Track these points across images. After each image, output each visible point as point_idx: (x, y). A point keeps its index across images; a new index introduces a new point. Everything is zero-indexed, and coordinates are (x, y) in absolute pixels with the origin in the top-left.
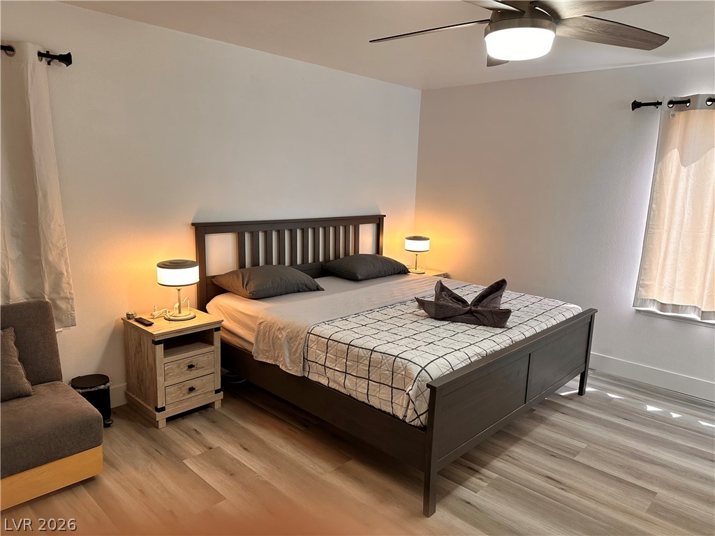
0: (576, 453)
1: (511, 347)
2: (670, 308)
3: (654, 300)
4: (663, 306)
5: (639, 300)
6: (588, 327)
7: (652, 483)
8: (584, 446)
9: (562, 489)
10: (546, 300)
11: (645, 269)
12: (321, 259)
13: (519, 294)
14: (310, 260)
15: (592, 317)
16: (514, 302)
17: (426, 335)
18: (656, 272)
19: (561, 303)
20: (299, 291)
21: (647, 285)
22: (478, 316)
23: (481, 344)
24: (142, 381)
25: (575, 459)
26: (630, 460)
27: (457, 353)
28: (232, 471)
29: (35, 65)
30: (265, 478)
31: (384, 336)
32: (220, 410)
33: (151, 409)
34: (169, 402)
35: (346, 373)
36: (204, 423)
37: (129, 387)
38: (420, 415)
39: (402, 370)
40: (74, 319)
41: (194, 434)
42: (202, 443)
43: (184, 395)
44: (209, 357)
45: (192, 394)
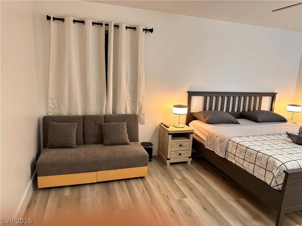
12: (241, 111)
14: (236, 110)
17: (289, 150)
20: (228, 123)
24: (163, 147)
28: (191, 189)
29: (142, 34)
30: (204, 195)
31: (266, 147)
32: (190, 165)
33: (165, 158)
34: (171, 157)
35: (244, 160)
36: (183, 168)
37: (159, 149)
38: (279, 185)
39: (272, 163)
40: (144, 122)
41: (179, 171)
42: (182, 175)
43: (177, 156)
44: (187, 143)
45: (180, 156)
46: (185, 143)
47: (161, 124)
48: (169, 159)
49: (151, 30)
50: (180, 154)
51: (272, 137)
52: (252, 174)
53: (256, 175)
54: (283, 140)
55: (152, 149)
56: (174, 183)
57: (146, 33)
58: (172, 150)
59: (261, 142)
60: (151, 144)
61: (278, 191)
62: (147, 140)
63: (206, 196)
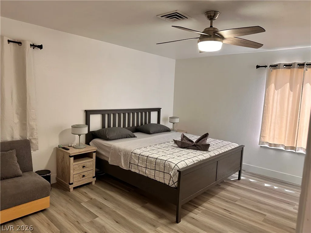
0: (236, 201)
1: (210, 158)
2: (273, 145)
3: (267, 142)
4: (270, 145)
5: (261, 142)
6: (241, 152)
7: (265, 211)
8: (239, 198)
9: (230, 213)
10: (225, 142)
11: (263, 130)
12: (135, 125)
13: (214, 139)
14: (131, 126)
15: (243, 148)
16: (212, 142)
17: (177, 153)
18: (267, 131)
19: (230, 143)
20: (127, 138)
21: (264, 136)
22: (198, 146)
23: (198, 157)
24: (64, 172)
25: (236, 203)
26: (257, 204)
27: (189, 160)
28: (100, 207)
29: (29, 49)
30: (114, 210)
31: (161, 154)
32: (95, 185)
33: (67, 184)
34: (74, 181)
35: (146, 168)
36: (88, 189)
37: (58, 175)
38: (175, 183)
39: (168, 166)
40: (38, 147)
41: (84, 193)
42: (88, 197)
43: (81, 178)
44: (91, 163)
45: (84, 178)
46: (88, 164)
47: (59, 147)
48: (72, 184)
49: (41, 47)
50: (84, 176)
51: (164, 145)
52: (154, 179)
53: (157, 179)
54: (171, 147)
55: (50, 176)
56: (82, 207)
57: (34, 48)
58: (75, 173)
59: (156, 150)
60: (49, 172)
61: (175, 188)
62: (42, 168)
63: (116, 211)
